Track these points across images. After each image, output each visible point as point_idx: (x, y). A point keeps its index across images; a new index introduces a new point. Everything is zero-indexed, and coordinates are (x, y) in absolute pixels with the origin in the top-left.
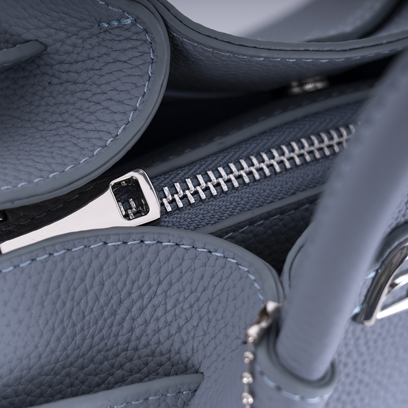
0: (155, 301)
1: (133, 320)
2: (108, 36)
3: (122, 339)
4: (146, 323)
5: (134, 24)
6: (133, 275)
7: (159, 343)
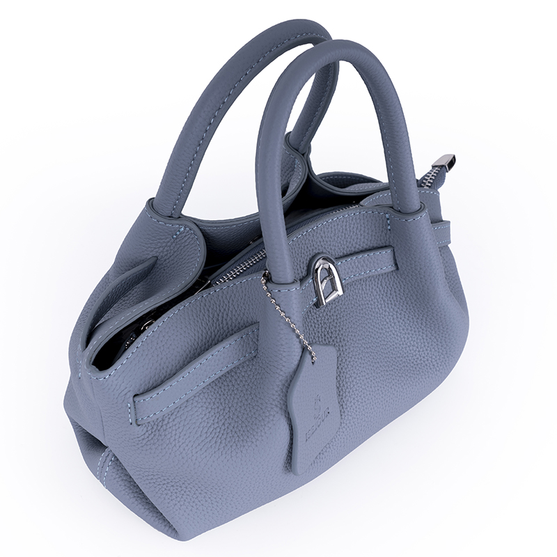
0: (230, 309)
1: (226, 320)
2: (178, 240)
3: (225, 329)
4: (231, 319)
5: (185, 229)
6: (218, 303)
7: (239, 323)
